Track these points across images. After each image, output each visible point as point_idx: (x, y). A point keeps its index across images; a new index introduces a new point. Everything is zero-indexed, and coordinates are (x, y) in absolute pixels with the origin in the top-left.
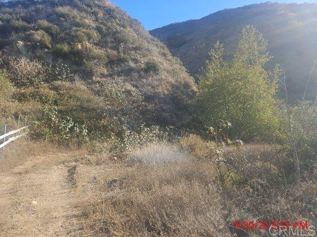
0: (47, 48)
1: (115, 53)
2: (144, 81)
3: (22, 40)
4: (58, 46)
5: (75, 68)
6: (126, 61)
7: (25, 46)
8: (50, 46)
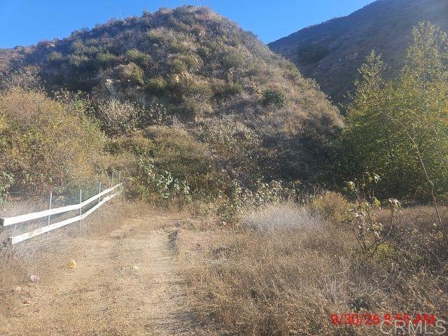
0: (139, 84)
1: (222, 82)
2: (263, 117)
3: (111, 77)
4: (152, 81)
5: (173, 107)
6: (237, 93)
7: (114, 85)
8: (143, 82)
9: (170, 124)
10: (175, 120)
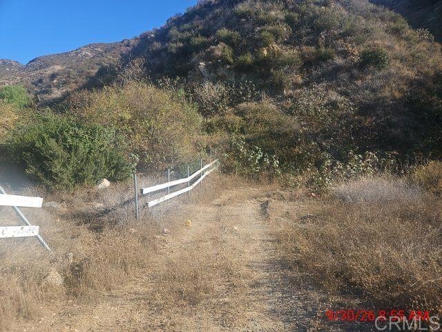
1: (312, 49)
2: (359, 82)
3: (204, 60)
4: (241, 58)
6: (330, 58)
7: (207, 66)
8: (232, 61)
9: (258, 99)
10: (264, 95)
